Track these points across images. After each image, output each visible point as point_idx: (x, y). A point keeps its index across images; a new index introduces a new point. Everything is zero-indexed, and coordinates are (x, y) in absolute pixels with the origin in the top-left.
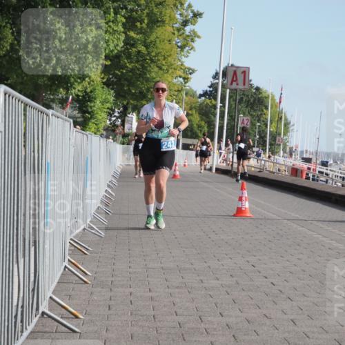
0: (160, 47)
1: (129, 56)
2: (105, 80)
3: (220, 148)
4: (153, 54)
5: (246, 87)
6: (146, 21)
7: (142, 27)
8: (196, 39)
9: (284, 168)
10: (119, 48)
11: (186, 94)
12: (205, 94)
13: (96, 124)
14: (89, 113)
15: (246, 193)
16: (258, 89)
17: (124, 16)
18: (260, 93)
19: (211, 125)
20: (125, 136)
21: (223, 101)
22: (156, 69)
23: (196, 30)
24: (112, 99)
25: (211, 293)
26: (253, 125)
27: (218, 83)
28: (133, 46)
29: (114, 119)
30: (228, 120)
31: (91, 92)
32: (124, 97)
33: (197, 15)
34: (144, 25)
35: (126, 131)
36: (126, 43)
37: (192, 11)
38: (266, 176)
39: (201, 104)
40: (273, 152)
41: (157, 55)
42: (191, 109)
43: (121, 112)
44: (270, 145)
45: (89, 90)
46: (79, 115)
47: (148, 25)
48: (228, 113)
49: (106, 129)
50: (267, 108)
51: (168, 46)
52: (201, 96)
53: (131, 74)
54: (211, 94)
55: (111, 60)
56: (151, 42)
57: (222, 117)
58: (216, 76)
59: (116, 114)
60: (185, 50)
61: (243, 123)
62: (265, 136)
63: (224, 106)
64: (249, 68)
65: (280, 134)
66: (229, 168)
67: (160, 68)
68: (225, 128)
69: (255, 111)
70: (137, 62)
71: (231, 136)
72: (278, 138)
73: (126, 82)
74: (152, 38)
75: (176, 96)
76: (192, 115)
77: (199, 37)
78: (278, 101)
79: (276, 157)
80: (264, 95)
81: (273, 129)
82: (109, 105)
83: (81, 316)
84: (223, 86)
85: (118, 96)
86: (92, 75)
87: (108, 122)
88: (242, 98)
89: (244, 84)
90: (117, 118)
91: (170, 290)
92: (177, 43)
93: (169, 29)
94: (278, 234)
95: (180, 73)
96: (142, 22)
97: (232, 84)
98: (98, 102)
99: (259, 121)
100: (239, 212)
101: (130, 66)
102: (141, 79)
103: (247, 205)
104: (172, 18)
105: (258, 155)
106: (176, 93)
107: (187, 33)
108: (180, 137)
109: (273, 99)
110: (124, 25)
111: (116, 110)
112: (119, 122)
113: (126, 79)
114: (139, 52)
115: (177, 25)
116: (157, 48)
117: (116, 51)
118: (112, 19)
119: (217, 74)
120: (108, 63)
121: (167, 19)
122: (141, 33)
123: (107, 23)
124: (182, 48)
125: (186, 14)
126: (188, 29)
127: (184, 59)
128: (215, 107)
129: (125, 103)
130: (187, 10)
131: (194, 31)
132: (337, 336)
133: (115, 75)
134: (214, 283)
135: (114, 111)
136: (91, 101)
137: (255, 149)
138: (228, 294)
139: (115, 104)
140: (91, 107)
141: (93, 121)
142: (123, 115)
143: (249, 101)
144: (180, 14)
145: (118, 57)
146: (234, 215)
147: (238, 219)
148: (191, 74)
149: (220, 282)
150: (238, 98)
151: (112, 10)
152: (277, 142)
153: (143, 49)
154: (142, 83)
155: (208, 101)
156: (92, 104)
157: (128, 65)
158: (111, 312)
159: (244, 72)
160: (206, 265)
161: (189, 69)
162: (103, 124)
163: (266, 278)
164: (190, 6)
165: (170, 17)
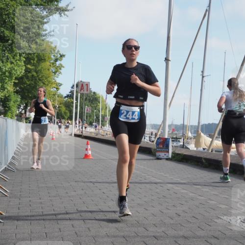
0: (43, 72)
1: (27, 78)
2: (15, 90)
3: (76, 124)
4: (40, 76)
5: (88, 92)
6: (36, 60)
7: (34, 63)
8: (62, 68)
9: (109, 133)
10: (22, 74)
11: (58, 97)
12: (68, 96)
13: (12, 113)
14: (8, 107)
15: (89, 147)
16: (94, 93)
17: (24, 57)
18: (96, 95)
19: (71, 112)
20: (27, 119)
21: (77, 99)
22: (42, 84)
23: (62, 64)
24: (19, 100)
25: (72, 199)
26: (93, 111)
27: (74, 91)
28: (29, 72)
29: (20, 110)
30: (80, 109)
31: (8, 96)
32: (26, 99)
33: (62, 56)
34: (35, 62)
35: (27, 116)
36: (26, 71)
37: (60, 54)
38: (99, 137)
39: (66, 102)
40: (103, 125)
41: (42, 77)
42: (60, 104)
43: (25, 106)
44: (102, 121)
45: (7, 96)
46: (3, 109)
47: (37, 61)
48: (80, 106)
49: (17, 116)
50: (99, 102)
51: (48, 72)
52: (65, 97)
53: (29, 87)
54: (70, 96)
55: (18, 80)
56: (39, 70)
57: (76, 108)
58: (73, 87)
59: (22, 108)
60: (57, 74)
61: (87, 110)
62: (99, 117)
63: (77, 102)
64: (89, 83)
65: (106, 116)
66: (81, 134)
67: (44, 84)
68: (78, 113)
69: (93, 104)
70: (32, 80)
71: (81, 117)
72: (105, 118)
73: (26, 91)
74: (40, 68)
75: (53, 97)
76: (61, 107)
77: (63, 67)
78: (105, 99)
79: (105, 127)
80: (98, 96)
81: (103, 113)
82: (18, 103)
83: (4, 214)
84: (77, 92)
85: (22, 98)
86: (9, 88)
87: (18, 112)
88: (86, 98)
89: (87, 90)
90: (22, 109)
91: (50, 198)
92: (52, 70)
93: (48, 63)
94: (106, 167)
95: (54, 85)
96: (34, 60)
97: (81, 91)
98: (12, 102)
99: (95, 109)
100: (86, 156)
101: (28, 83)
102: (34, 89)
103: (90, 152)
104: (49, 58)
105: (96, 127)
106: (53, 96)
107: (57, 65)
108: (55, 119)
109: (102, 98)
110: (24, 62)
111: (22, 106)
112: (23, 112)
113: (27, 90)
114: (33, 75)
115: (52, 61)
116: (42, 73)
117: (21, 75)
118: (18, 59)
119: (73, 86)
120: (17, 81)
121: (47, 58)
122: (33, 66)
123: (16, 61)
124: (55, 73)
125: (56, 55)
126: (58, 63)
127: (56, 79)
128: (73, 103)
129: (26, 102)
130: (57, 54)
131: (61, 64)
132: (136, 219)
133: (20, 88)
134: (73, 193)
135: (20, 106)
136: (8, 101)
137: (94, 124)
138: (80, 199)
139: (21, 102)
140: (8, 104)
141: (10, 111)
142: (25, 108)
143: (90, 99)
144: (54, 56)
145: (22, 78)
146: (84, 158)
147: (85, 160)
148: (60, 86)
149: (77, 193)
150: (84, 97)
151: (18, 54)
152: (105, 120)
153: (35, 74)
154: (35, 91)
155: (69, 100)
156: (9, 103)
157: (27, 82)
158: (20, 211)
159: (87, 85)
160: (69, 184)
161: (59, 83)
162: (15, 113)
163: (100, 190)
164: (58, 51)
165: (48, 57)
